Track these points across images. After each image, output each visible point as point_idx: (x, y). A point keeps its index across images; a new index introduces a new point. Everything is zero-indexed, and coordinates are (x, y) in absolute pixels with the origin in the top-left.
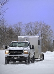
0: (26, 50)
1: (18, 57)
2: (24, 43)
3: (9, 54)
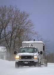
1: (29, 62)
2: (32, 49)
3: (20, 59)
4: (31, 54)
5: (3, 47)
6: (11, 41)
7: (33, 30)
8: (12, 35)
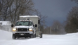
0: (31, 28)
1: (25, 34)
3: (16, 31)
4: (27, 27)
5: (8, 22)
6: (15, 17)
7: (33, 7)
8: (16, 12)
